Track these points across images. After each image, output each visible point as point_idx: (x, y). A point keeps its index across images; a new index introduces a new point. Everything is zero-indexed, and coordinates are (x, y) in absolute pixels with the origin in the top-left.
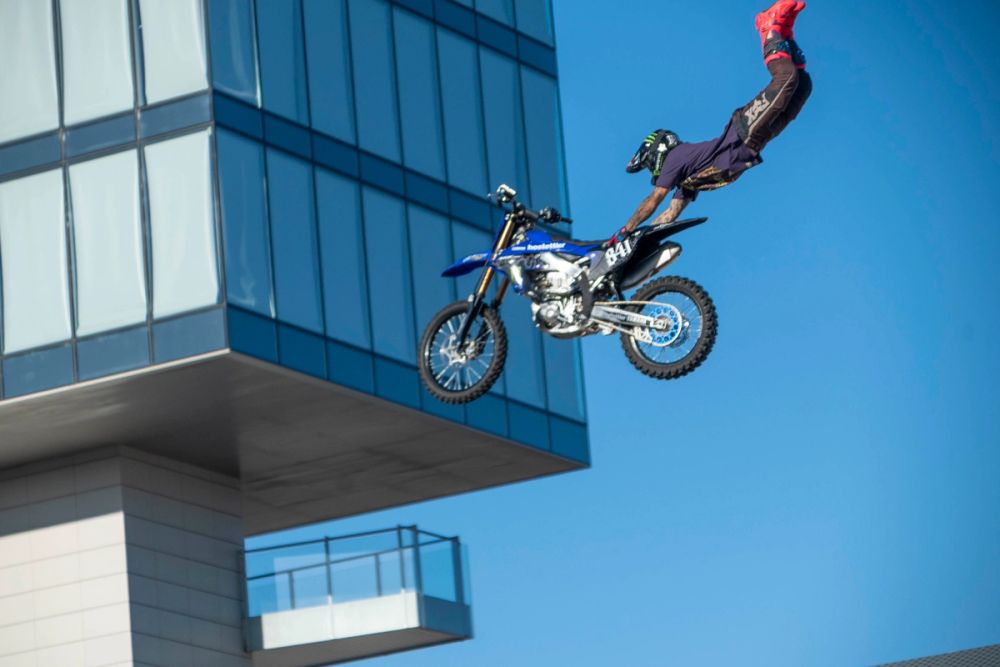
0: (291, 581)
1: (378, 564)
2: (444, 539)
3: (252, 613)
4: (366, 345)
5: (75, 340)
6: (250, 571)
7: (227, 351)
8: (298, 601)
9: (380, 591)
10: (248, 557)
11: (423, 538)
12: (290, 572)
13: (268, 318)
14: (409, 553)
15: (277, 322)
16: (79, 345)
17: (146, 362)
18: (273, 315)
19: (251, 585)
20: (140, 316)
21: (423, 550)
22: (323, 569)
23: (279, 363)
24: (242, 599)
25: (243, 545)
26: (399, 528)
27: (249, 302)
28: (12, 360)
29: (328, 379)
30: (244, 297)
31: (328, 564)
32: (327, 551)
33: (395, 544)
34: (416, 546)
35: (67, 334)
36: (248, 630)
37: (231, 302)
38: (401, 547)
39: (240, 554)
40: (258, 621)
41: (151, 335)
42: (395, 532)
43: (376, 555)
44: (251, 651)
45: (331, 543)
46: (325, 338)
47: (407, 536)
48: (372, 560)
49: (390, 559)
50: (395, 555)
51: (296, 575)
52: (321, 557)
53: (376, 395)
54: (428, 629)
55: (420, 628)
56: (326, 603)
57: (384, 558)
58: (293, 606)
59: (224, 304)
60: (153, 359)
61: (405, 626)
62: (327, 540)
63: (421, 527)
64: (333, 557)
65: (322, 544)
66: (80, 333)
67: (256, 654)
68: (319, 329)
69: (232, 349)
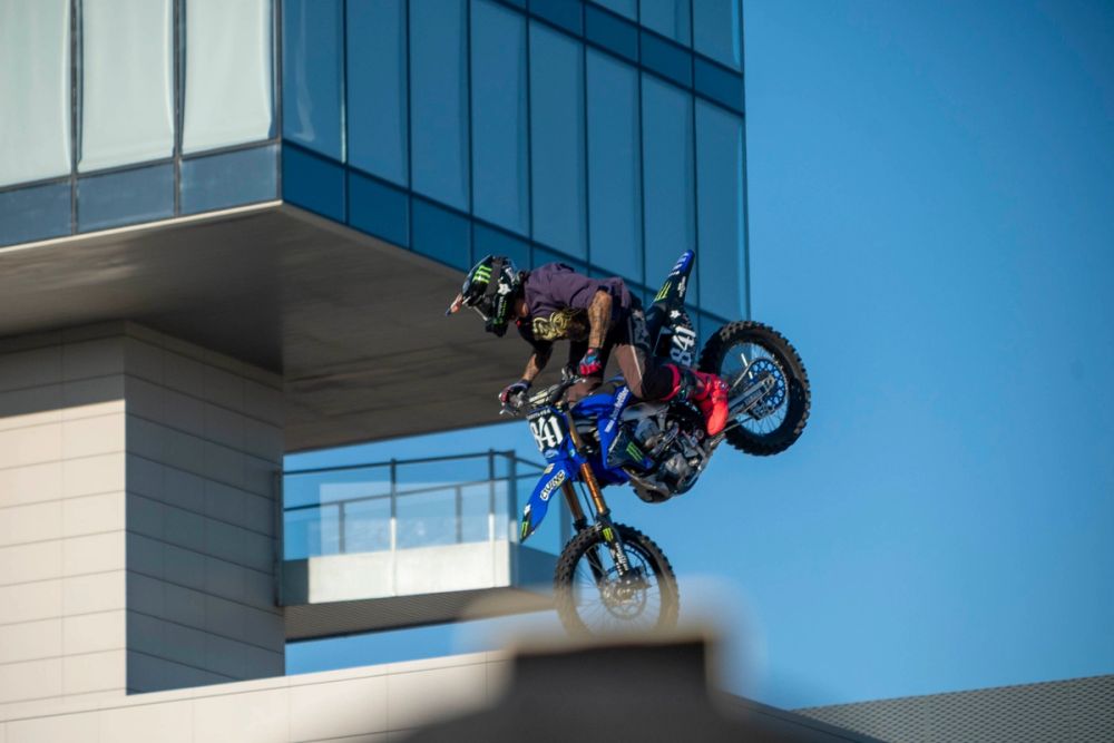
0: (342, 516)
1: (459, 499)
3: (290, 553)
4: (463, 206)
5: (76, 177)
6: (288, 501)
7: (279, 203)
8: (348, 545)
9: (459, 539)
10: (286, 477)
11: (522, 469)
12: (341, 504)
13: (336, 163)
14: (502, 487)
15: (347, 168)
16: (82, 183)
17: (170, 212)
18: (344, 160)
19: (288, 517)
20: (168, 153)
21: (522, 484)
22: (388, 500)
23: (347, 224)
24: (275, 536)
25: (281, 464)
26: (492, 454)
27: (306, 137)
29: (410, 249)
30: (300, 130)
31: (393, 495)
32: (394, 479)
33: (487, 476)
34: (512, 478)
35: (65, 168)
36: (287, 580)
37: (286, 136)
38: (492, 478)
39: (276, 476)
40: (301, 567)
41: (179, 177)
42: (486, 459)
43: (458, 488)
44: (283, 606)
45: (399, 467)
46: (408, 192)
47: (501, 464)
48: (452, 493)
49: (477, 493)
50: (484, 489)
51: (348, 508)
52: (385, 487)
54: (521, 590)
55: (510, 587)
56: (384, 545)
57: (467, 492)
58: (342, 548)
59: (279, 139)
60: (180, 208)
61: (491, 585)
62: (394, 463)
63: (519, 454)
64: (401, 487)
65: (388, 468)
66: (83, 168)
67: (290, 611)
68: (401, 181)
69: (285, 201)
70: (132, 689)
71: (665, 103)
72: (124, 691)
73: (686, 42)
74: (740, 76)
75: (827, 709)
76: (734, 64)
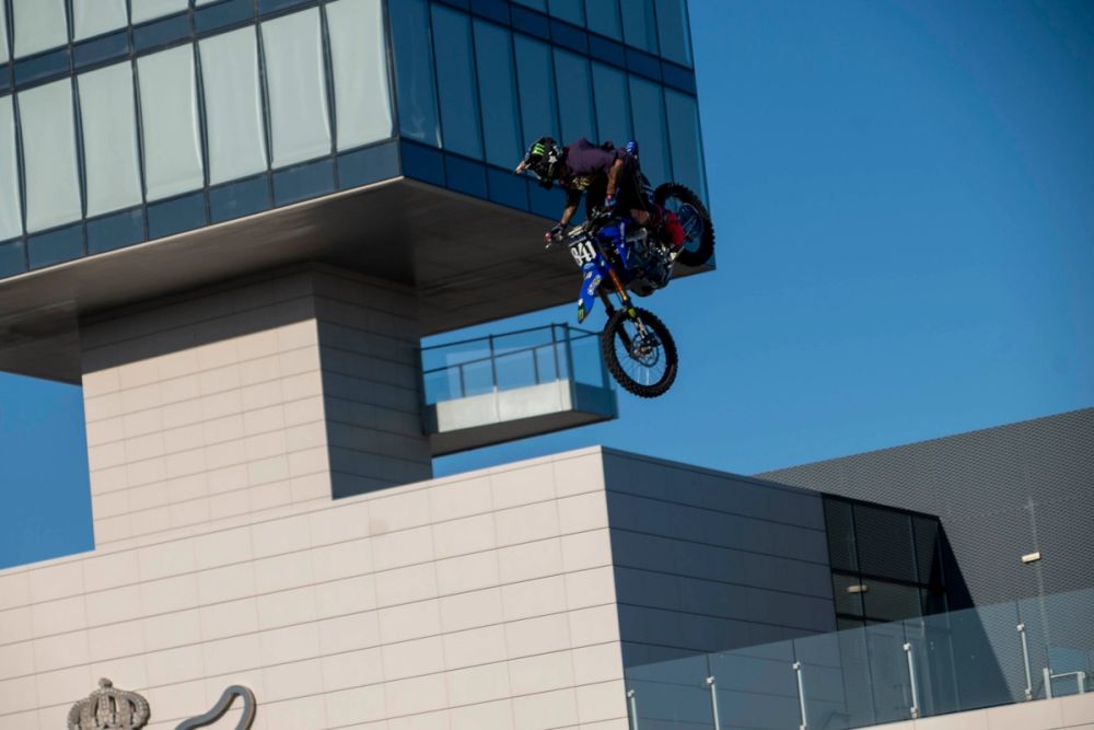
0: (462, 373)
1: (535, 357)
2: (591, 334)
3: (429, 401)
5: (271, 173)
6: (426, 366)
7: (401, 178)
8: (467, 391)
9: (537, 381)
10: (424, 353)
11: (573, 334)
12: (460, 366)
13: (435, 149)
14: (561, 347)
15: (442, 151)
16: (275, 176)
17: (332, 189)
18: (440, 146)
19: (427, 377)
20: (327, 151)
21: (574, 344)
22: (489, 363)
23: (446, 187)
24: (419, 389)
25: (419, 344)
26: (553, 326)
27: (420, 135)
28: (216, 191)
29: (489, 200)
30: (415, 131)
31: (492, 358)
32: (492, 348)
33: (551, 340)
34: (567, 341)
35: (264, 167)
36: (426, 416)
37: (404, 135)
38: (555, 342)
39: (416, 352)
40: (432, 410)
41: (336, 166)
42: (549, 330)
43: (534, 349)
44: (427, 435)
45: (494, 340)
46: (484, 164)
47: (560, 332)
48: (530, 353)
49: (546, 353)
50: (551, 348)
51: (466, 368)
52: (486, 353)
53: (530, 212)
54: (580, 411)
55: (573, 411)
56: (491, 391)
57: (540, 352)
58: (463, 395)
59: (398, 138)
60: (338, 187)
61: (560, 410)
62: (491, 337)
63: (570, 325)
64: (497, 352)
65: (487, 341)
66: (275, 166)
67: (433, 436)
68: (479, 157)
69: (406, 176)
70: (337, 495)
71: (645, 93)
72: (330, 498)
73: (655, 52)
74: (692, 71)
75: (776, 473)
76: (689, 64)
